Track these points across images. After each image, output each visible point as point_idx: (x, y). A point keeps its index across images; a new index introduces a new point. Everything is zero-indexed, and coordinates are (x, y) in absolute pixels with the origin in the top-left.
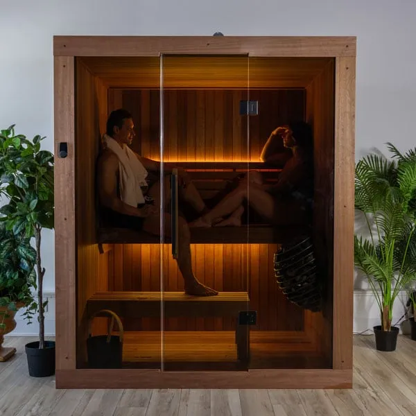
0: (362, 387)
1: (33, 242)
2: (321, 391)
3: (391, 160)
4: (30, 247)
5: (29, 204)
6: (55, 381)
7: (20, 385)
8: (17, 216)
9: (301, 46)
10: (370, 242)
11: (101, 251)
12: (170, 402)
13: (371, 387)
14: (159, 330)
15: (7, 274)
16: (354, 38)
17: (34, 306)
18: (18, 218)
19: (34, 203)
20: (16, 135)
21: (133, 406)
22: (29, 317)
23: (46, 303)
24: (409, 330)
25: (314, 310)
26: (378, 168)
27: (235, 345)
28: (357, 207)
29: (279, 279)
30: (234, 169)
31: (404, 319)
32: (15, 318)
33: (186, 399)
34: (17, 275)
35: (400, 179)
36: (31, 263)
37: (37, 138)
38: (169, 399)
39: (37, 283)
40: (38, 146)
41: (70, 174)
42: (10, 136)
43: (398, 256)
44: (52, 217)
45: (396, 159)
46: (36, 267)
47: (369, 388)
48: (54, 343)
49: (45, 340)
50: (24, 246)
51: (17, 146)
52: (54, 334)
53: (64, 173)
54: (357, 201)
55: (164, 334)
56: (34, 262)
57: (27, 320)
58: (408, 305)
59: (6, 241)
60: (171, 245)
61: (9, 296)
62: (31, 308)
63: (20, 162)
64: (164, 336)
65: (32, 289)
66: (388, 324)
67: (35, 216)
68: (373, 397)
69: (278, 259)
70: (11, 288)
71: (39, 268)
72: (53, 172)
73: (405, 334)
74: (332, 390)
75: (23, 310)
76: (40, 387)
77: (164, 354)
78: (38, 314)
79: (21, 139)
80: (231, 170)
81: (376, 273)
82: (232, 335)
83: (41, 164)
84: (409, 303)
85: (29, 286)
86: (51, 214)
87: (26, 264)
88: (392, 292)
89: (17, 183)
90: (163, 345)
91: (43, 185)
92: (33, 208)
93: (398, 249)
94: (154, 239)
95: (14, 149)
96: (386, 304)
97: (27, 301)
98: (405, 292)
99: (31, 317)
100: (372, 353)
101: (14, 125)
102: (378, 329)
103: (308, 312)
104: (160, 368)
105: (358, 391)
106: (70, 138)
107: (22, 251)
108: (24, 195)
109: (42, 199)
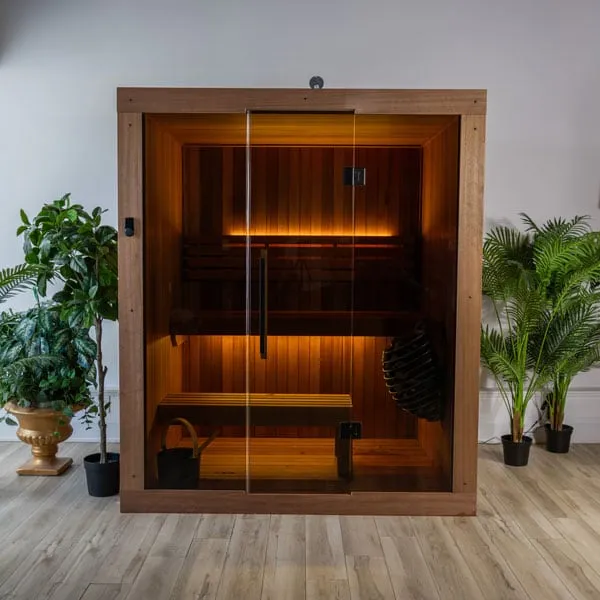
0: (487, 514)
1: (93, 333)
2: (438, 519)
3: (525, 234)
4: (89, 339)
5: (87, 291)
6: (119, 503)
7: (77, 508)
8: (73, 305)
9: (418, 102)
10: (499, 332)
11: (174, 343)
12: (257, 532)
13: (498, 513)
14: (244, 436)
15: (62, 372)
16: (484, 92)
17: (94, 409)
18: (74, 308)
19: (94, 290)
20: (71, 206)
21: (214, 537)
22: (88, 422)
23: (108, 405)
24: (544, 438)
25: (430, 420)
26: (509, 243)
27: (333, 457)
28: (484, 293)
29: (389, 382)
30: (335, 245)
31: (538, 425)
32: (71, 423)
33: (276, 528)
34: (74, 374)
35: (537, 258)
36: (90, 358)
37: (97, 211)
38: (256, 528)
39: (97, 381)
40: (98, 220)
41: (137, 256)
42: (65, 207)
43: (532, 351)
44: (116, 306)
45: (532, 233)
46: (96, 362)
47: (496, 515)
48: (118, 455)
49: (108, 451)
50: (82, 338)
51: (73, 220)
52: (117, 439)
53: (130, 254)
54: (484, 285)
55: (250, 441)
56: (94, 357)
57: (86, 426)
58: (543, 408)
59: (61, 332)
60: (258, 338)
61: (63, 399)
62: (90, 411)
63: (77, 240)
64: (250, 445)
65: (91, 388)
66: (519, 433)
67: (95, 306)
68: (501, 528)
69: (388, 357)
70: (66, 388)
71: (100, 366)
72: (116, 252)
73: (539, 444)
74: (452, 518)
75: (82, 413)
76: (102, 510)
77: (250, 469)
78: (98, 418)
79: (77, 210)
80: (331, 246)
81: (506, 372)
82: (330, 443)
83: (102, 243)
84: (545, 405)
85: (88, 384)
86: (114, 302)
87: (84, 360)
88: (525, 393)
89: (72, 265)
90: (248, 457)
91: (104, 265)
92: (93, 296)
93: (532, 342)
94: (238, 330)
95: (69, 223)
96: (517, 409)
97: (86, 402)
98: (538, 393)
99: (90, 422)
100: (499, 467)
101: (69, 194)
102: (506, 439)
103: (423, 422)
104: (245, 489)
105: (483, 519)
106: (136, 213)
107: (80, 344)
108: (82, 279)
109: (104, 285)
